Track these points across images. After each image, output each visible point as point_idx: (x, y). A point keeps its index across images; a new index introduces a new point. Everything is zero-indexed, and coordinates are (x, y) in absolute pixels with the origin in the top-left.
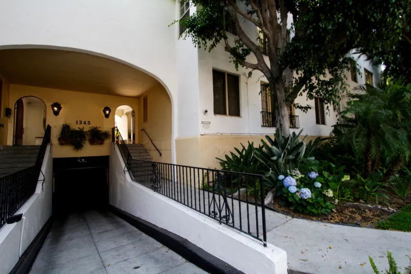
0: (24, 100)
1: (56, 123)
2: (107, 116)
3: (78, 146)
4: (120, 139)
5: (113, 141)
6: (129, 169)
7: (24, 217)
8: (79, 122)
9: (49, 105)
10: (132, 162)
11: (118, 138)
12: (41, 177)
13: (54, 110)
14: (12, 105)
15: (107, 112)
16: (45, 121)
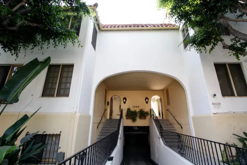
0: (113, 98)
1: (125, 107)
2: (147, 102)
3: (134, 120)
4: (155, 116)
5: (151, 117)
6: (162, 136)
7: (114, 159)
8: (134, 107)
9: (122, 98)
10: (163, 132)
11: (153, 115)
12: (119, 137)
13: (124, 101)
14: (109, 101)
15: (147, 100)
16: (120, 106)
